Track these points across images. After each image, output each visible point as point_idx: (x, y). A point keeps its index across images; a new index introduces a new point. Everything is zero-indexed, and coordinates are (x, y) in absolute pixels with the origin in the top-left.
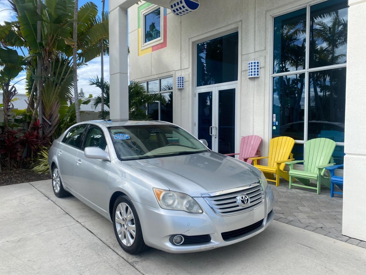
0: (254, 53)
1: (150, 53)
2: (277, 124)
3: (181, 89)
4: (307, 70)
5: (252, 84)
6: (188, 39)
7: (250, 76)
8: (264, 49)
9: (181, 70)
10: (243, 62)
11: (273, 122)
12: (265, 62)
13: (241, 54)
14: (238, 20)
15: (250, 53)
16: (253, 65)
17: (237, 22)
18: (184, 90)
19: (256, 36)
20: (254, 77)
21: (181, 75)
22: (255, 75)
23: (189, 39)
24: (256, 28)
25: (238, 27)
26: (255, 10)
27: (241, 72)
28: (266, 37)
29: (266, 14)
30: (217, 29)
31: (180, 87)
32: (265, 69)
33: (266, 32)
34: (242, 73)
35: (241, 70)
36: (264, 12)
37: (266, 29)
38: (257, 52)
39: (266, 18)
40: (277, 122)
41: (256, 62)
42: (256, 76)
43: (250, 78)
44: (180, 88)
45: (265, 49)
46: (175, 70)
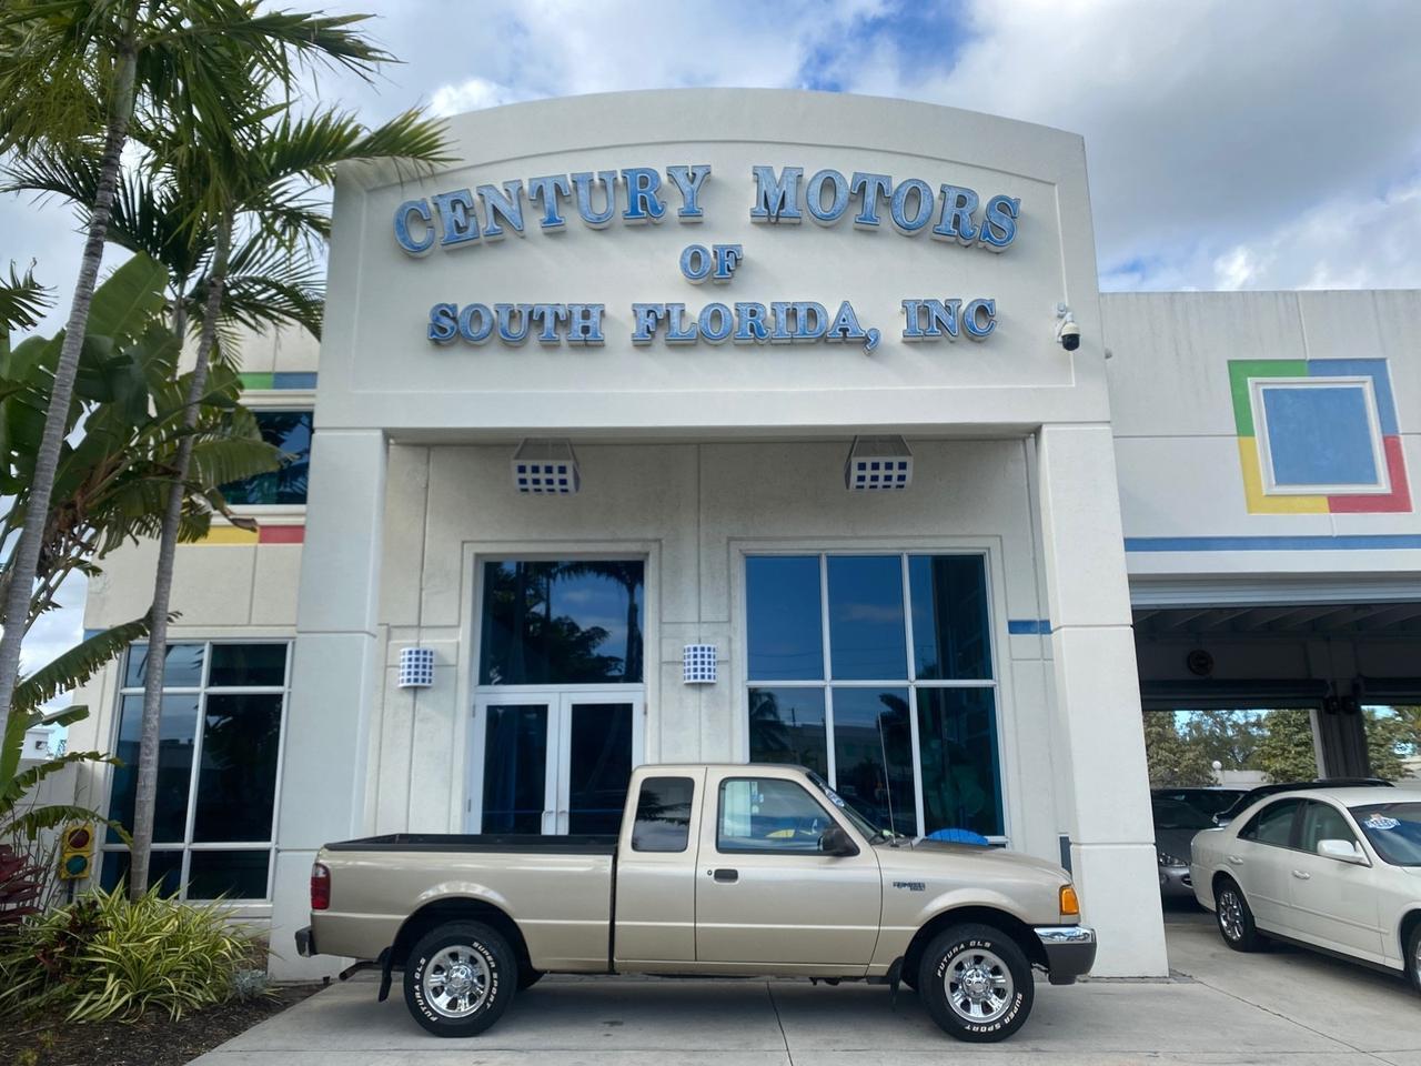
0: (697, 626)
1: (253, 545)
2: (762, 801)
3: (416, 688)
4: (828, 683)
5: (692, 698)
6: (460, 543)
7: (692, 681)
8: (723, 617)
9: (419, 626)
10: (664, 641)
11: (752, 796)
12: (730, 651)
13: (661, 622)
14: (650, 536)
15: (685, 623)
16: (699, 653)
17: (644, 541)
18: (429, 692)
19: (703, 588)
20: (700, 684)
21: (418, 644)
22: (703, 677)
23: (463, 542)
24: (703, 570)
25: (647, 554)
26: (699, 526)
27: (661, 663)
28: (730, 594)
29: (728, 544)
30: (578, 541)
31: (416, 680)
32: (730, 666)
33: (729, 582)
34: (664, 667)
35: (660, 659)
36: (724, 541)
37: (729, 577)
38: (705, 625)
39: (728, 553)
40: (762, 796)
41: (706, 646)
42: (706, 680)
43: (688, 684)
44: (416, 684)
45: (730, 621)
46: (387, 625)
